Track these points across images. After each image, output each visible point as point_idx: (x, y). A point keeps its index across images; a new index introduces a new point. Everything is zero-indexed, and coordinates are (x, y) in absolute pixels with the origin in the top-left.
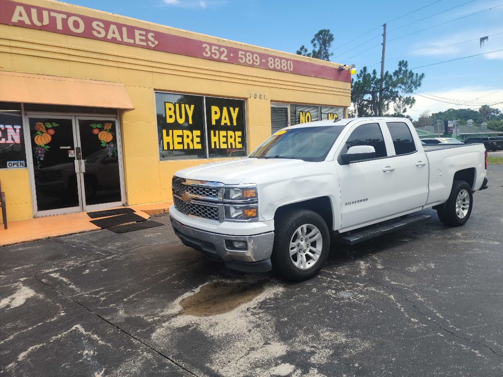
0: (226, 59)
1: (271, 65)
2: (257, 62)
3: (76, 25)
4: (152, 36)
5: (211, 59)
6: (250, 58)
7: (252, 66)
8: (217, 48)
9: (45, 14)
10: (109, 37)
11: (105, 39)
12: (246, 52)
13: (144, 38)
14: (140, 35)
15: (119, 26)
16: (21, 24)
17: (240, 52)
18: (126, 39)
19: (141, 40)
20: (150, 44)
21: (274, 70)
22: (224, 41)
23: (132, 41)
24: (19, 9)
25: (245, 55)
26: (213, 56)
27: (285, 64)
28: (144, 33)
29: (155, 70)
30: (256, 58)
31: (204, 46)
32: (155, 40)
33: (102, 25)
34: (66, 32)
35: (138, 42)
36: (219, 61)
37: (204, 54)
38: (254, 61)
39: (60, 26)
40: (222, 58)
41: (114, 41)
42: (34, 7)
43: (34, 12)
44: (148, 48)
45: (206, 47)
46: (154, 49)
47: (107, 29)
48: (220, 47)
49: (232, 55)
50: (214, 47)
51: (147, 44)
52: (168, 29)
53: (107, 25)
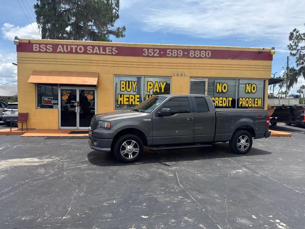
0: (158, 55)
1: (192, 55)
2: (180, 55)
3: (81, 49)
4: (115, 49)
5: (148, 56)
6: (175, 53)
7: (177, 57)
8: (152, 50)
9: (69, 46)
10: (94, 52)
11: (92, 54)
12: (172, 49)
13: (111, 50)
14: (109, 49)
15: (99, 47)
16: (60, 52)
17: (168, 50)
18: (102, 52)
19: (109, 52)
20: (113, 53)
21: (195, 57)
22: (158, 45)
23: (104, 53)
24: (60, 46)
25: (172, 52)
26: (149, 55)
27: (204, 54)
28: (111, 48)
29: (115, 65)
30: (180, 52)
31: (144, 50)
32: (116, 50)
33: (91, 47)
34: (77, 52)
35: (107, 53)
36: (153, 56)
37: (144, 54)
38: (178, 54)
39: (74, 51)
40: (155, 55)
41: (96, 54)
42: (65, 45)
43: (65, 46)
44: (112, 55)
45: (145, 50)
46: (115, 55)
47: (93, 49)
48: (154, 49)
49: (162, 53)
50: (150, 50)
51: (112, 53)
52: (124, 44)
53: (93, 47)
